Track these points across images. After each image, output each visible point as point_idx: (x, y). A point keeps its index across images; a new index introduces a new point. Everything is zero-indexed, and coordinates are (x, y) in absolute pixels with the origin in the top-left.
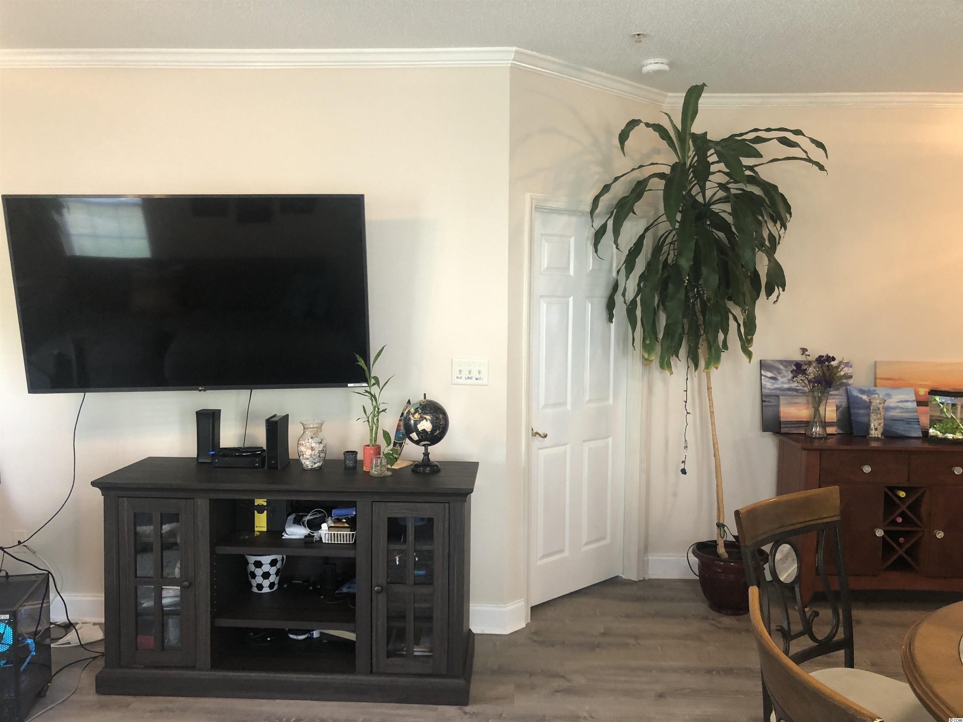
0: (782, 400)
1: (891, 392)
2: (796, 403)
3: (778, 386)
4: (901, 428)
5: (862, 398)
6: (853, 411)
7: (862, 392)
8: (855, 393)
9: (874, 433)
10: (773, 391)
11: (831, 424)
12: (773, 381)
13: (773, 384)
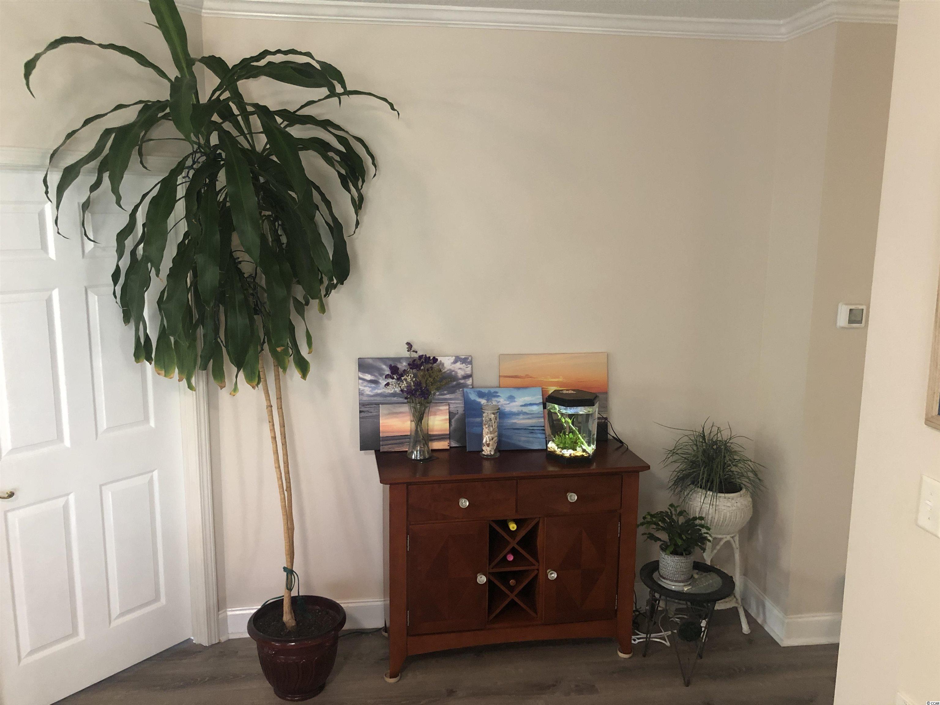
0: (383, 410)
1: (515, 393)
2: (401, 413)
3: (379, 391)
5: (479, 403)
7: (481, 395)
8: (473, 397)
9: (487, 450)
10: (372, 398)
12: (373, 385)
13: (374, 388)
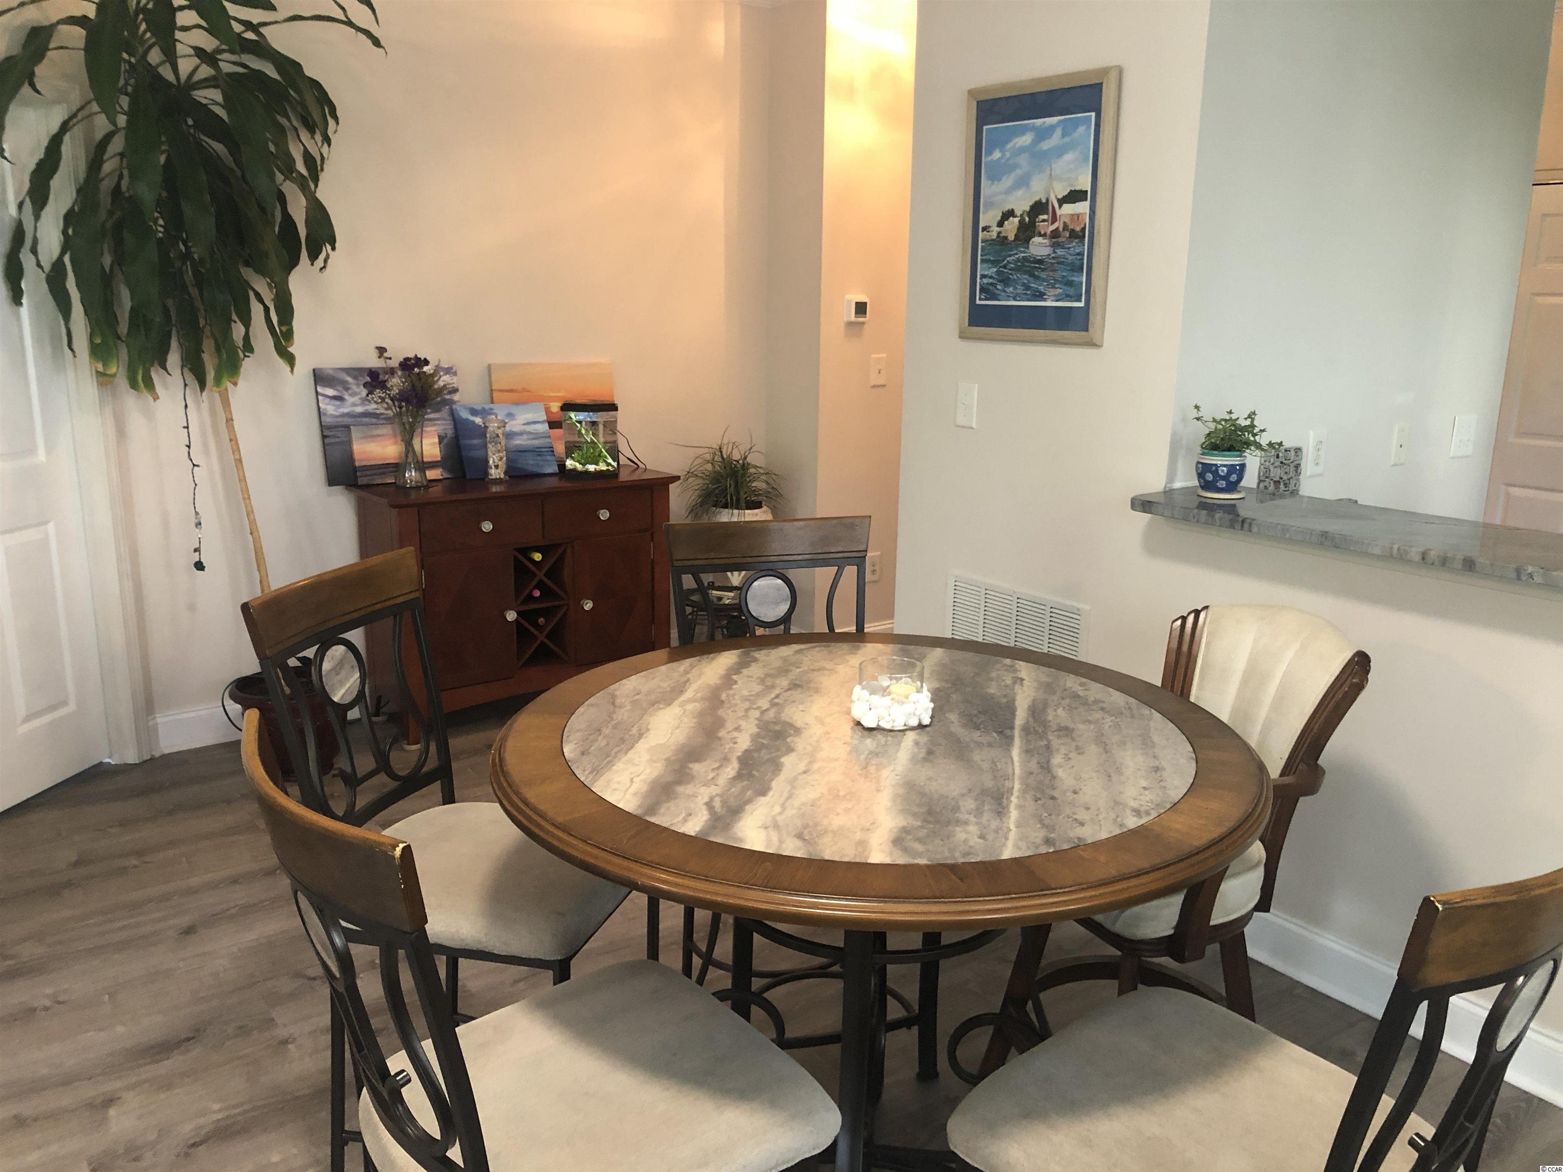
0: (355, 433)
1: (513, 409)
2: (379, 436)
3: (346, 410)
4: (531, 462)
5: (473, 422)
6: (465, 442)
7: (474, 412)
8: (465, 415)
9: (495, 473)
10: (339, 419)
11: (433, 465)
12: (338, 403)
13: (338, 407)
